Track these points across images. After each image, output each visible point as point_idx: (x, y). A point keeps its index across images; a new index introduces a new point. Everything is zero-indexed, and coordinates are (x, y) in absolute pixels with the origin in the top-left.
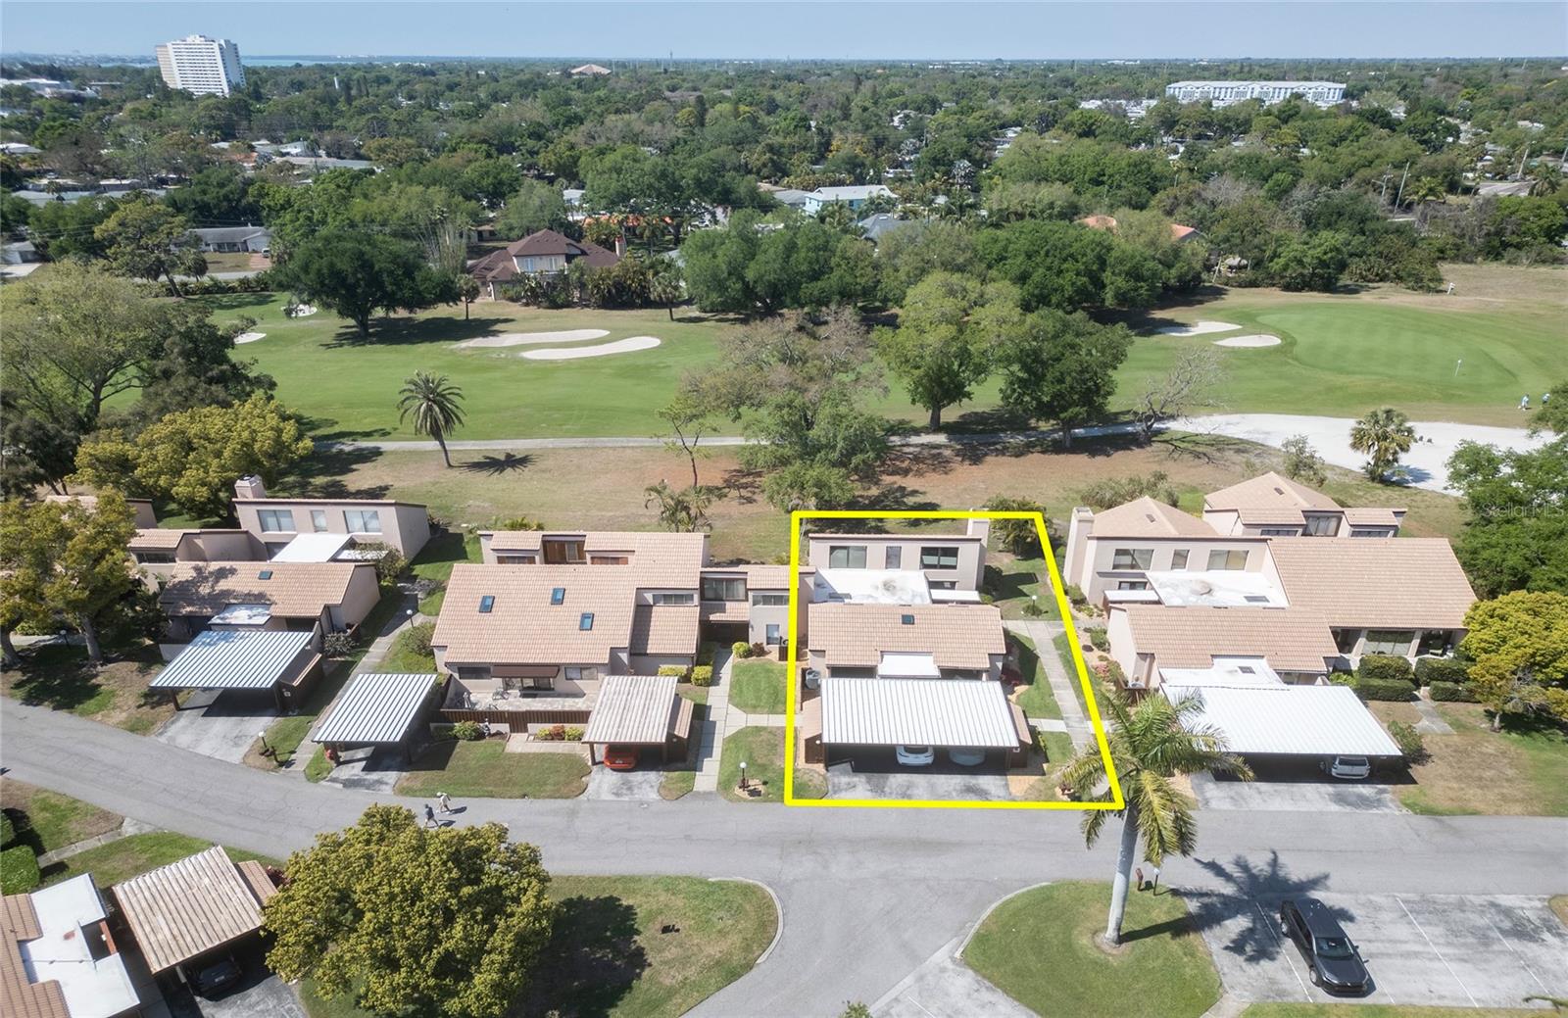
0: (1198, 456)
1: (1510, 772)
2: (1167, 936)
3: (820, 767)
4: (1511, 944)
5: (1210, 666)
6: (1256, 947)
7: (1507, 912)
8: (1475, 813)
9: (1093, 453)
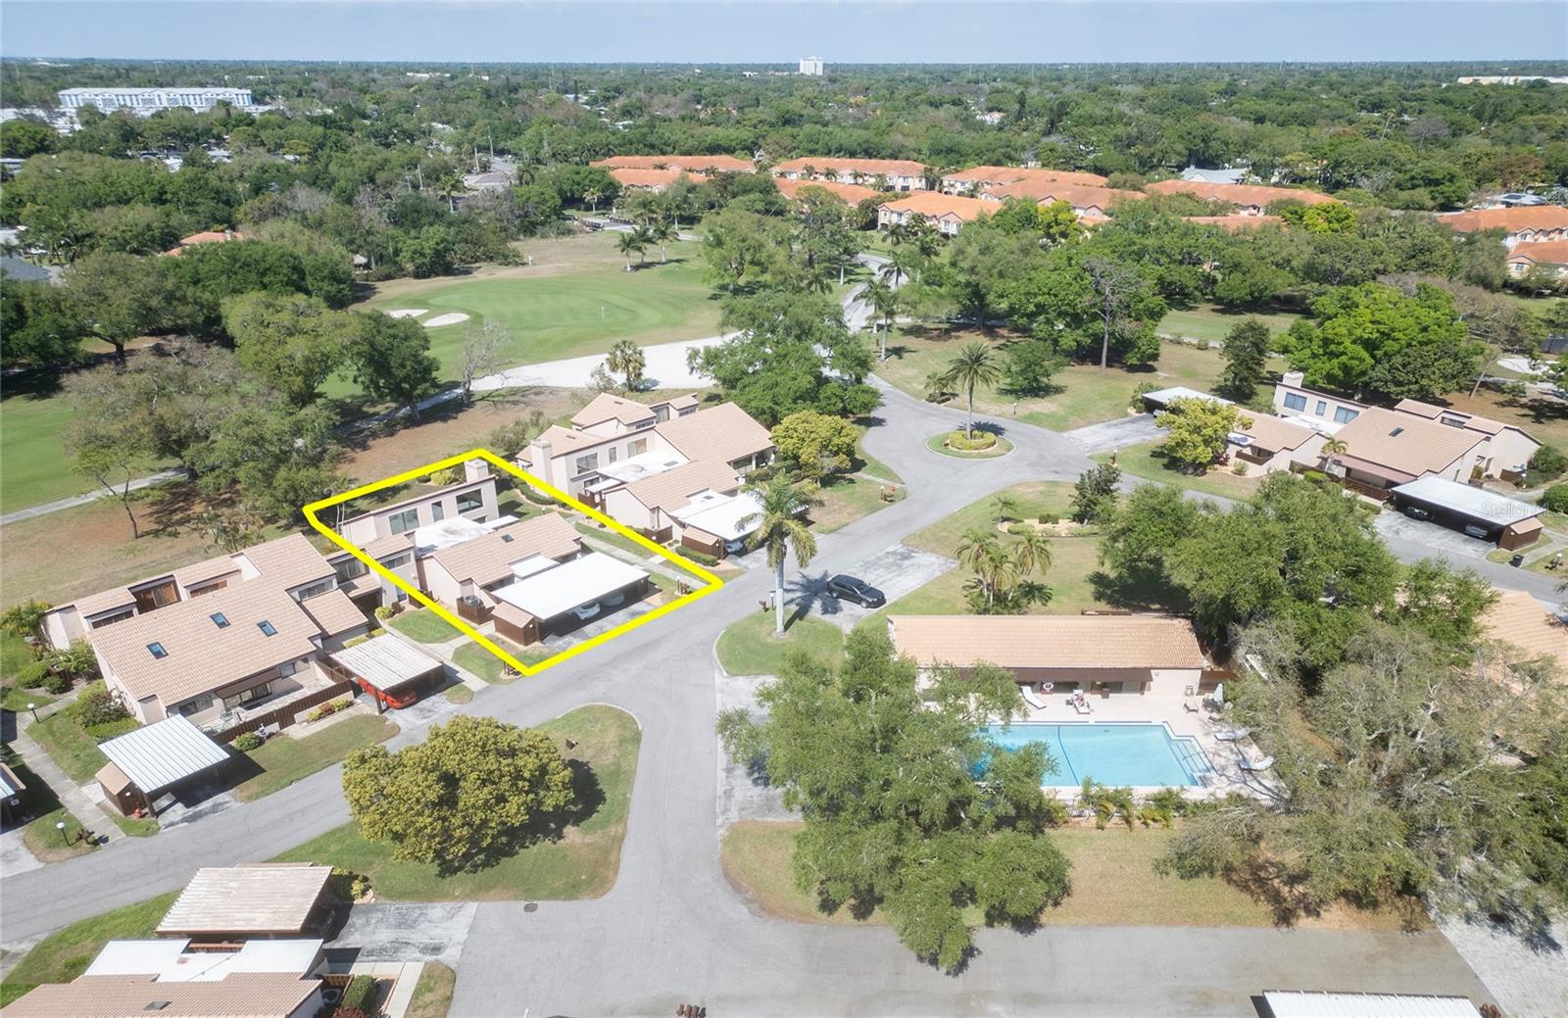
0: (515, 403)
1: (842, 503)
2: (797, 621)
3: (537, 644)
4: (907, 563)
5: (689, 503)
6: (831, 608)
7: (894, 553)
8: (847, 524)
9: (445, 419)
